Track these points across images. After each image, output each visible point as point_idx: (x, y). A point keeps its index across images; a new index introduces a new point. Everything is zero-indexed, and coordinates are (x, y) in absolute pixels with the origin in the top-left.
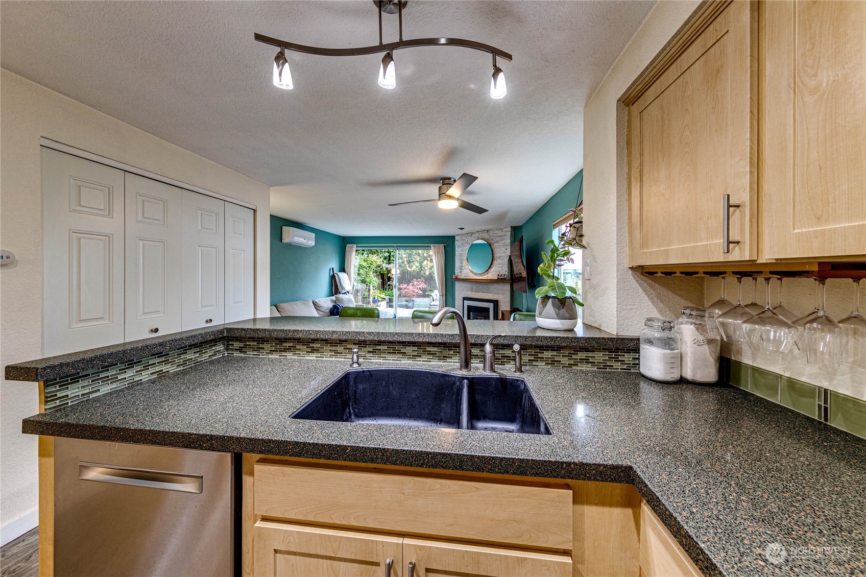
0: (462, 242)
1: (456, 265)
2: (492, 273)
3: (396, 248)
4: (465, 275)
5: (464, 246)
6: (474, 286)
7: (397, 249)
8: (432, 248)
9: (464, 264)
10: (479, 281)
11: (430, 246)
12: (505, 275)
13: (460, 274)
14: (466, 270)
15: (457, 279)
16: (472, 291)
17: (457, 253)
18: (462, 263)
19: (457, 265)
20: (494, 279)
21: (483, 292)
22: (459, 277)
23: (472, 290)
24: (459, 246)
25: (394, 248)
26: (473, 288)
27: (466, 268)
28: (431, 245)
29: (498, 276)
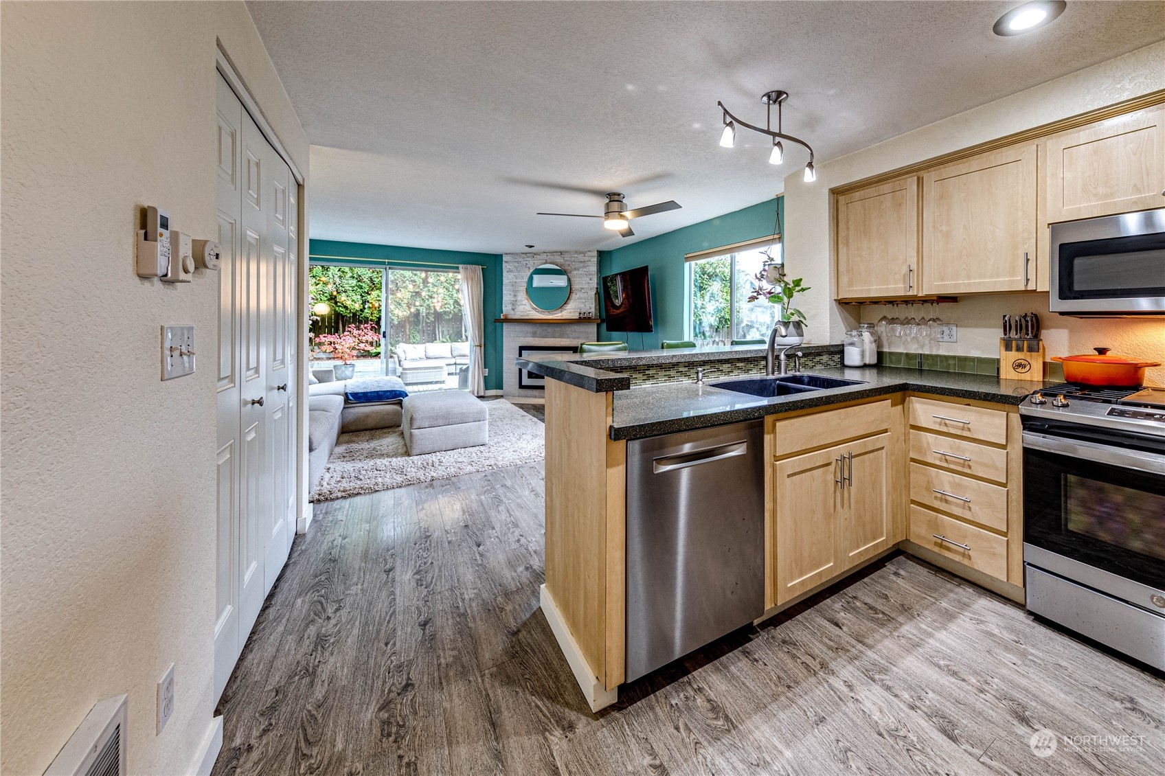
0: (517, 265)
1: (504, 298)
2: (569, 311)
3: (388, 267)
4: (522, 314)
5: (519, 271)
6: (538, 329)
7: (390, 268)
8: (461, 270)
9: (519, 298)
10: (550, 321)
11: (458, 268)
12: (589, 313)
13: (512, 312)
14: (523, 306)
15: (508, 320)
16: (535, 337)
17: (505, 281)
18: (515, 296)
19: (507, 297)
20: (575, 318)
21: (554, 337)
22: (510, 317)
23: (534, 335)
24: (510, 271)
25: (384, 266)
26: (536, 332)
27: (524, 303)
28: (460, 266)
29: (580, 314)
